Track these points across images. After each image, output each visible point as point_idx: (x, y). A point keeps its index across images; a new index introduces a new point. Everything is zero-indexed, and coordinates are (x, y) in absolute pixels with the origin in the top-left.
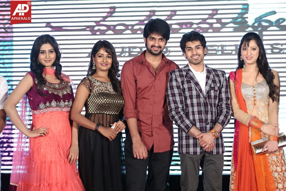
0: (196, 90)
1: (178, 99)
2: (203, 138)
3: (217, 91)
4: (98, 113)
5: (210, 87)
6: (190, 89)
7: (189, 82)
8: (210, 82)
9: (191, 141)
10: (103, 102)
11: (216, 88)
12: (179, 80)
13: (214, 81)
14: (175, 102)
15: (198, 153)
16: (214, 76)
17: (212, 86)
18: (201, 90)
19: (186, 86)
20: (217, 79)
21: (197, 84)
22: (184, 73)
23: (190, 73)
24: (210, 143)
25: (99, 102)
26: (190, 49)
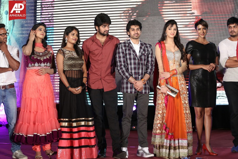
0: (133, 55)
1: (122, 59)
2: (137, 84)
3: (146, 56)
4: (69, 70)
5: (142, 53)
6: (130, 54)
7: (129, 50)
8: (142, 50)
9: (129, 85)
10: (71, 63)
11: (146, 54)
12: (124, 48)
13: (144, 50)
14: (120, 62)
15: (133, 93)
16: (144, 47)
17: (143, 53)
18: (136, 55)
19: (127, 52)
20: (146, 49)
21: (134, 51)
22: (127, 45)
23: (131, 45)
24: (140, 87)
25: (69, 63)
26: (133, 30)
